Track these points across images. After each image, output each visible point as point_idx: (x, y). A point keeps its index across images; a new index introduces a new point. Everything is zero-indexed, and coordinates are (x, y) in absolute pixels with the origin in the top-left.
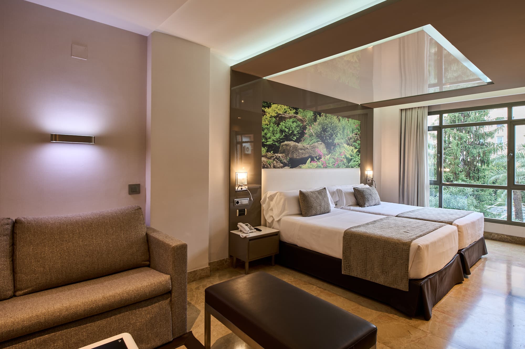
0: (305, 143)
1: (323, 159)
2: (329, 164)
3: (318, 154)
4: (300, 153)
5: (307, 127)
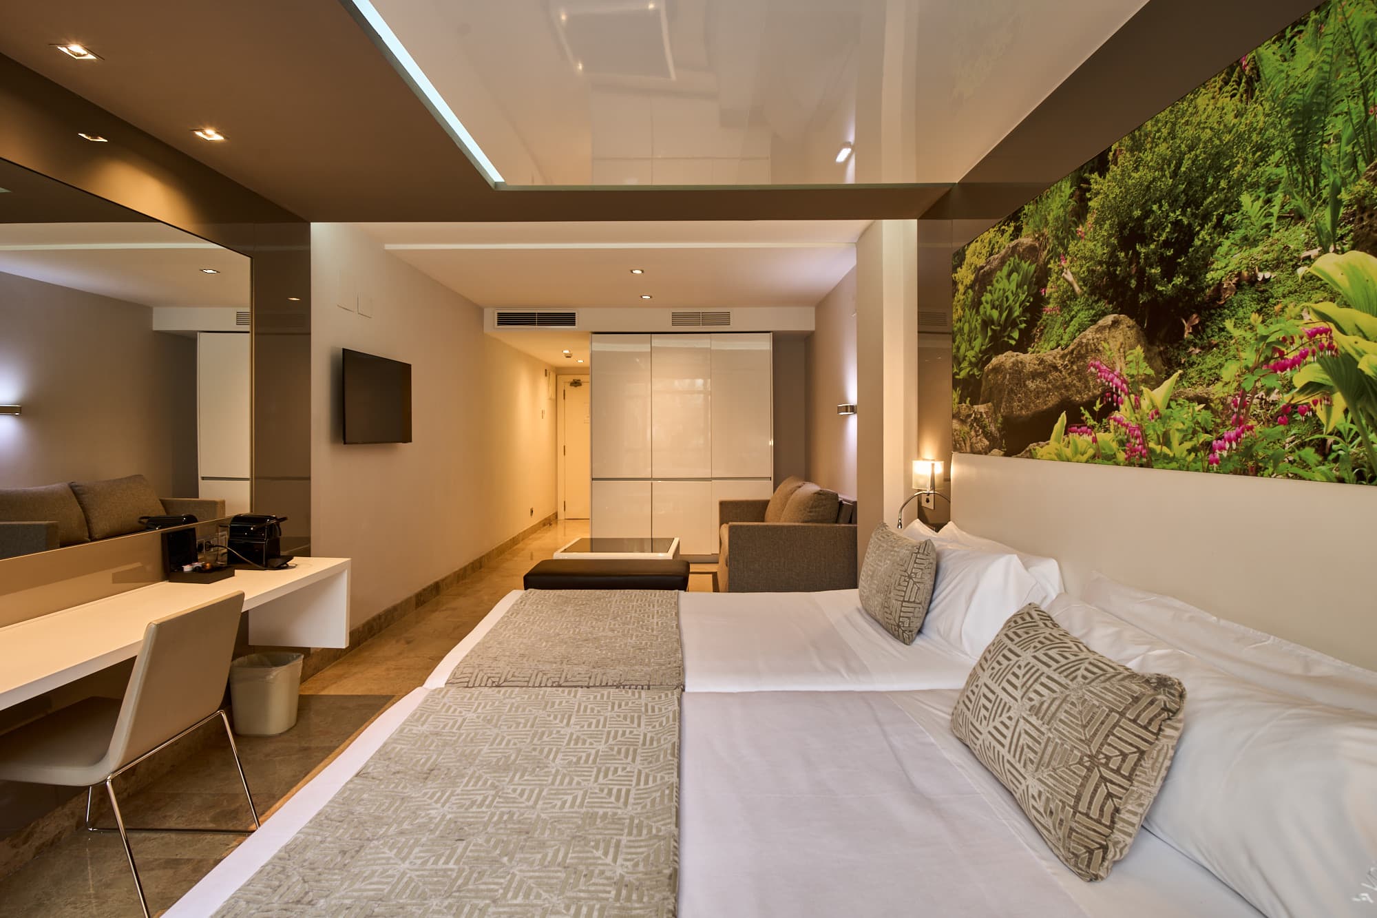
0: (1046, 344)
1: (1124, 412)
2: (1166, 440)
3: (1103, 384)
4: (1031, 392)
5: (1050, 269)
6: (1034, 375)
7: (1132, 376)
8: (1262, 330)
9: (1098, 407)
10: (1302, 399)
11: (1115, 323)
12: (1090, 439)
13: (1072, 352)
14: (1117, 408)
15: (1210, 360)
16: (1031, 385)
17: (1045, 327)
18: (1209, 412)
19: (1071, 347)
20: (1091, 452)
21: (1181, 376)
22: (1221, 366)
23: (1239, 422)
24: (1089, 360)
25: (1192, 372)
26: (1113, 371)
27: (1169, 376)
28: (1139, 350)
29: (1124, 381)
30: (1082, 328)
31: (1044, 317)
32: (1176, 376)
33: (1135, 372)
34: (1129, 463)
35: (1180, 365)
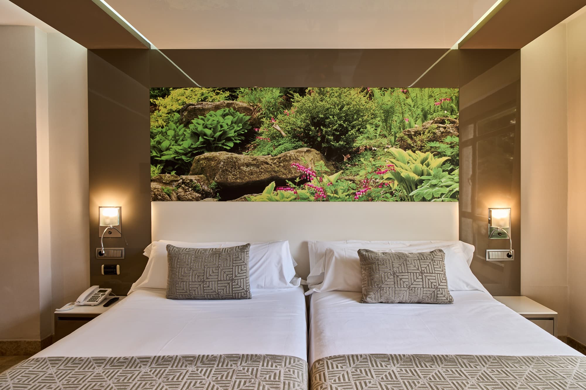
0: (259, 153)
1: (314, 182)
2: (336, 192)
3: (301, 172)
4: (246, 172)
5: (263, 121)
6: (248, 165)
7: (319, 171)
8: (373, 163)
9: (298, 180)
10: (386, 182)
11: (308, 151)
12: (293, 192)
13: (280, 158)
14: (310, 181)
15: (355, 169)
16: (244, 168)
17: (258, 145)
18: (355, 184)
19: (279, 156)
20: (293, 197)
21: (342, 173)
22: (359, 171)
23: (365, 187)
24: (292, 162)
25: (347, 172)
26: (307, 168)
27: (337, 172)
28: (322, 162)
29: (313, 172)
30: (286, 150)
31: (257, 140)
32: (340, 172)
33: (320, 170)
34: (317, 200)
35: (342, 169)
